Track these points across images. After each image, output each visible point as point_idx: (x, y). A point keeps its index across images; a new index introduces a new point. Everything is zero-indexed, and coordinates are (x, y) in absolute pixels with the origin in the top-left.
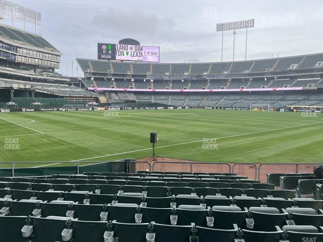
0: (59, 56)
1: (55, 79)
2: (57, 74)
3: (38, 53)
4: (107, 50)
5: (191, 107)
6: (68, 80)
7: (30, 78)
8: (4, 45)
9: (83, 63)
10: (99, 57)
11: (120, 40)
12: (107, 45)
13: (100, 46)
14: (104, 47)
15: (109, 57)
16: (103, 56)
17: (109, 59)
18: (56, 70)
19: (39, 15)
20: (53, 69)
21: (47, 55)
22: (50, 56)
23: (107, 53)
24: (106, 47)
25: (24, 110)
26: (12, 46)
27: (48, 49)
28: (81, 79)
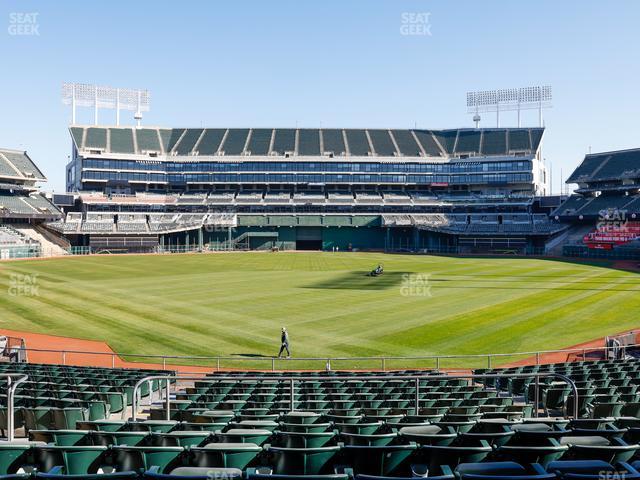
6: (527, 204)
8: (423, 167)
19: (547, 91)
21: (503, 165)
22: (510, 165)
26: (438, 164)
27: (511, 155)
28: (565, 199)
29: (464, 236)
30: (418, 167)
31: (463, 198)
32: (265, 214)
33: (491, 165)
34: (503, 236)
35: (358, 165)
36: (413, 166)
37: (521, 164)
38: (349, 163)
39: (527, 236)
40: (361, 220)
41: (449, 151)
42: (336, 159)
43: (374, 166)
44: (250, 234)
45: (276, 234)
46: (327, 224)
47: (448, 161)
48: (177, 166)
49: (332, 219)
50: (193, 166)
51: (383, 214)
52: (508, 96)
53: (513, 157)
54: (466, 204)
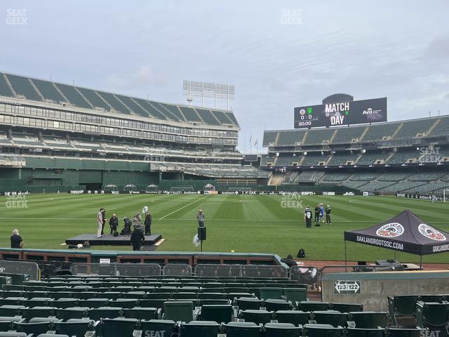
0: (237, 131)
1: (224, 158)
2: (237, 152)
3: (211, 131)
4: (306, 115)
5: (377, 194)
6: (241, 159)
7: (195, 159)
8: (172, 128)
9: (269, 137)
10: (296, 126)
11: (324, 98)
12: (306, 108)
13: (297, 110)
14: (303, 112)
15: (309, 123)
16: (300, 124)
17: (309, 127)
18: (237, 148)
19: (232, 88)
21: (222, 132)
22: (225, 133)
23: (306, 119)
24: (304, 111)
25: (131, 192)
26: (181, 128)
27: (224, 126)
28: (260, 156)
29: (219, 178)
30: (169, 128)
31: (193, 153)
33: (215, 132)
34: (243, 179)
36: (165, 127)
37: (232, 133)
39: (256, 178)
41: (183, 120)
43: (138, 124)
47: (187, 126)
51: (151, 162)
52: (210, 87)
53: (227, 128)
54: (204, 158)
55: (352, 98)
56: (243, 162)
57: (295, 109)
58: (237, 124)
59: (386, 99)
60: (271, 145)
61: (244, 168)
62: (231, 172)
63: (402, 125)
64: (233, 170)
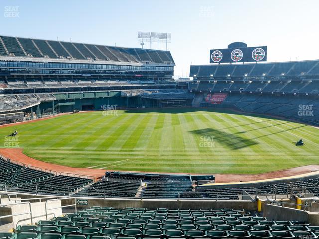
0: (173, 67)
2: (174, 79)
6: (176, 85)
7: (147, 86)
9: (194, 69)
10: (211, 61)
11: (229, 44)
17: (219, 63)
19: (170, 36)
20: (172, 76)
21: (164, 68)
22: (166, 68)
27: (166, 63)
28: (188, 83)
29: (163, 100)
30: (130, 67)
32: (67, 93)
33: (159, 68)
34: (177, 99)
35: (105, 66)
36: (128, 67)
37: (170, 68)
38: (101, 65)
39: (185, 99)
40: (112, 93)
41: (139, 60)
42: (95, 62)
43: (113, 66)
44: (60, 104)
45: (73, 103)
46: (98, 96)
47: (142, 65)
48: (4, 63)
49: (100, 93)
50: (15, 63)
51: (121, 90)
52: (155, 36)
53: (167, 65)
54: (153, 85)
55: (246, 45)
56: (177, 87)
57: (211, 50)
58: (173, 61)
59: (266, 47)
60: (195, 76)
61: (178, 92)
62: (170, 95)
63: (274, 65)
64: (171, 93)
